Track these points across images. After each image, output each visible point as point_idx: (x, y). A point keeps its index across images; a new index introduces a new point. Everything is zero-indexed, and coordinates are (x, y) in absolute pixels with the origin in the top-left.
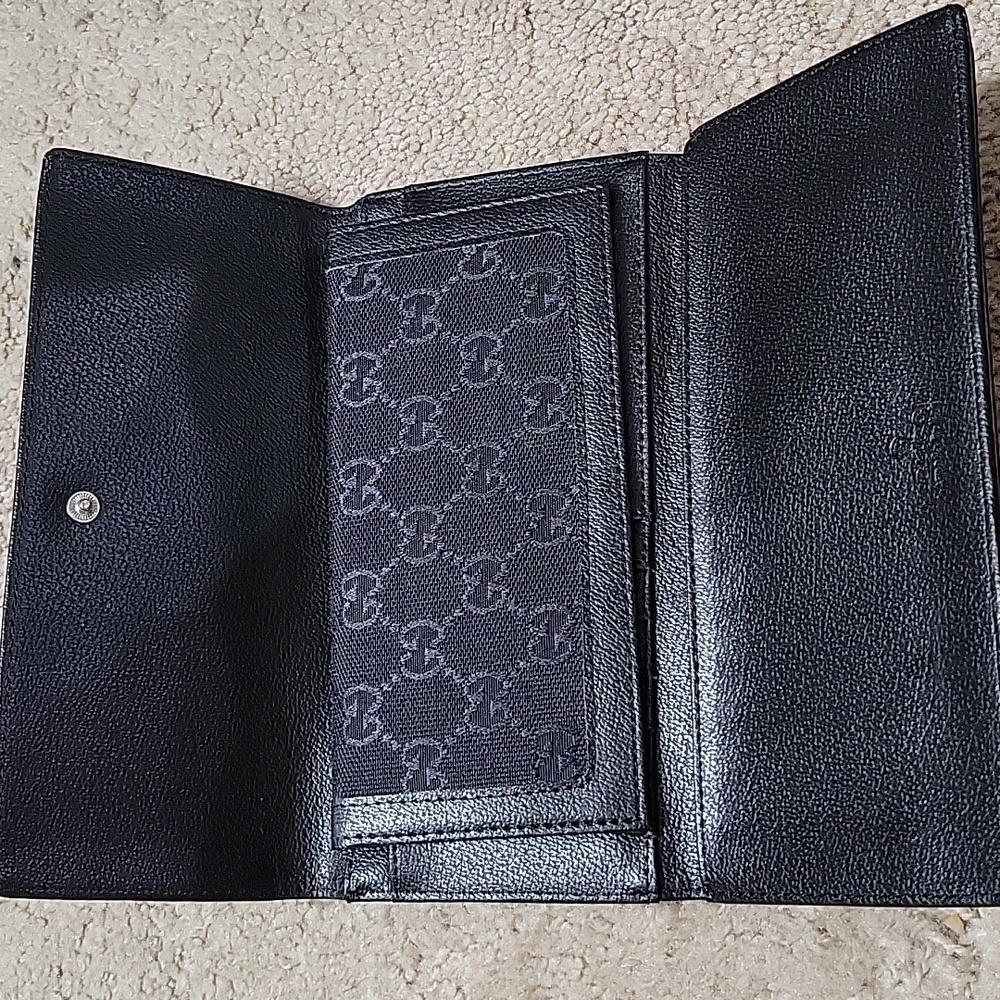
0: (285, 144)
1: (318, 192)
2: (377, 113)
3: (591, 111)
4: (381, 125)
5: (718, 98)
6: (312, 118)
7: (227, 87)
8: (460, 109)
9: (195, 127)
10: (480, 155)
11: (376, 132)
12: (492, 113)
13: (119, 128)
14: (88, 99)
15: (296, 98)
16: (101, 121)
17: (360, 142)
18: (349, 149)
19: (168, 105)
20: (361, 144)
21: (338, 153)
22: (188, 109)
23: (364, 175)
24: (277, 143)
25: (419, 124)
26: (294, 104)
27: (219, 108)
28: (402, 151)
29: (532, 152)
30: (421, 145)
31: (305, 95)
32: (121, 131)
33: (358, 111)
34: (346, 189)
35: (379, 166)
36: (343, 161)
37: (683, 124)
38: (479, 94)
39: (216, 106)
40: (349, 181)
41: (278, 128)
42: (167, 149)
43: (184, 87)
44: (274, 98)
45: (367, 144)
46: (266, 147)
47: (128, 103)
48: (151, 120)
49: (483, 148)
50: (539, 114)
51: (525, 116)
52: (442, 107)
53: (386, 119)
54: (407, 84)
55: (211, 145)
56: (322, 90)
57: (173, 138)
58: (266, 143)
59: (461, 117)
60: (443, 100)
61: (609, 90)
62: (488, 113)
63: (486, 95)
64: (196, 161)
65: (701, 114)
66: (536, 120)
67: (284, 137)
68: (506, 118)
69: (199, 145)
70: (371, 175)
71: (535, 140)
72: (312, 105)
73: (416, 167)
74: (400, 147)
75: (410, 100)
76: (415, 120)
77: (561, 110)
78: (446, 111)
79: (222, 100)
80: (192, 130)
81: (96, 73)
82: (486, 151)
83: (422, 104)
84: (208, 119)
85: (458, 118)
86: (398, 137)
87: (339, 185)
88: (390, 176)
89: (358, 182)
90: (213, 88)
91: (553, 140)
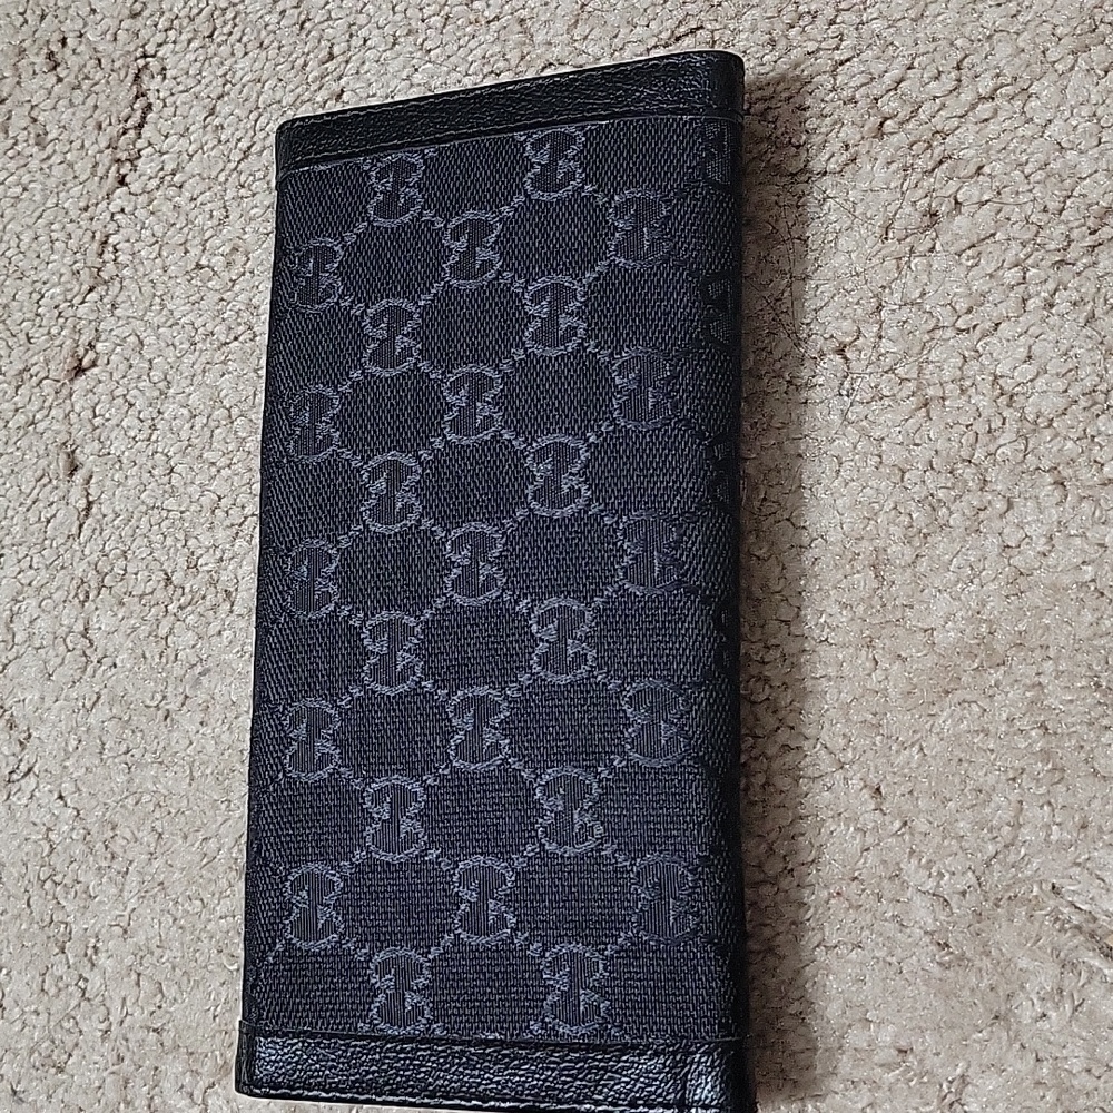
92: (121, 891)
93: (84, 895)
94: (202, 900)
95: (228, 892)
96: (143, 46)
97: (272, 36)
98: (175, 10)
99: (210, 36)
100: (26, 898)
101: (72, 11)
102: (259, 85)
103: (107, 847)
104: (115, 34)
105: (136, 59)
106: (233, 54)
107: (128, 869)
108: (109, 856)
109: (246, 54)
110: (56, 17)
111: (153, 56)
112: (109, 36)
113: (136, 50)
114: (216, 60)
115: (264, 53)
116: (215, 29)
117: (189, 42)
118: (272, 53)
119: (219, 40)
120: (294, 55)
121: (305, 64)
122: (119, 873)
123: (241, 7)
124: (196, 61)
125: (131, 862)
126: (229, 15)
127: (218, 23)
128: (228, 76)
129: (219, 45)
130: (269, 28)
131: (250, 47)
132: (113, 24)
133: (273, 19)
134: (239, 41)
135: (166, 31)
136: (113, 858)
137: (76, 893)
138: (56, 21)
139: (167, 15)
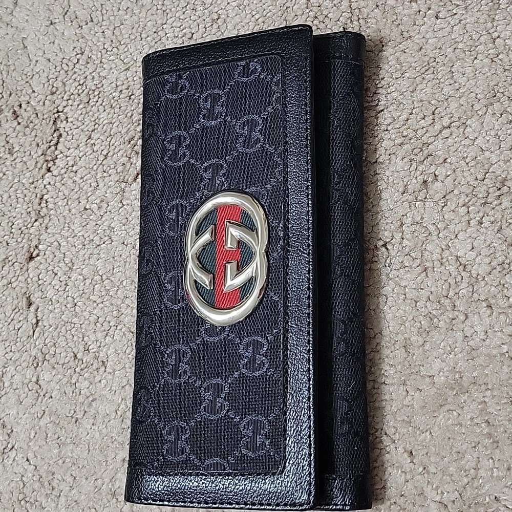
92: (57, 505)
93: (40, 507)
94: (95, 509)
95: (108, 505)
96: (57, 108)
97: (116, 102)
98: (72, 91)
99: (88, 102)
100: (13, 509)
101: (24, 92)
102: (111, 125)
103: (50, 484)
104: (44, 102)
105: (54, 114)
106: (98, 111)
107: (60, 494)
108: (51, 488)
109: (105, 110)
110: (17, 94)
111: (62, 112)
112: (41, 103)
113: (54, 109)
114: (91, 113)
115: (113, 111)
116: (90, 99)
117: (78, 105)
118: (117, 110)
119: (92, 104)
120: (127, 111)
121: (132, 115)
122: (56, 496)
123: (102, 89)
124: (81, 114)
125: (61, 491)
126: (96, 93)
127: (91, 96)
128: (96, 121)
129: (92, 107)
130: (115, 99)
131: (106, 107)
132: (43, 97)
133: (116, 94)
134: (101, 105)
135: (67, 100)
136: (53, 489)
137: (36, 506)
138: (17, 97)
139: (68, 93)
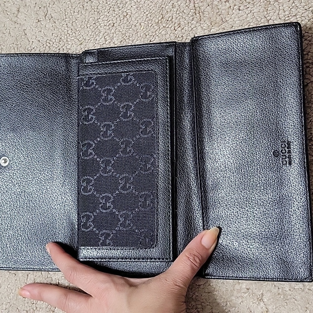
0: (69, 25)
1: (82, 40)
2: (99, 14)
3: (168, 11)
4: (100, 17)
5: (209, 5)
6: (78, 16)
7: (49, 6)
8: (126, 12)
9: (40, 20)
10: (133, 26)
11: (99, 20)
12: (136, 13)
13: (14, 21)
14: (3, 12)
15: (72, 9)
16: (8, 19)
17: (94, 24)
18: (91, 26)
19: (30, 13)
20: (95, 25)
21: (87, 27)
22: (36, 15)
23: (96, 34)
24: (67, 24)
25: (113, 17)
26: (71, 12)
27: (47, 14)
28: (108, 26)
29: (150, 25)
30: (114, 24)
31: (75, 8)
32: (15, 22)
33: (93, 13)
34: (91, 39)
35: (101, 31)
36: (89, 30)
37: (198, 15)
38: (132, 6)
39: (46, 13)
40: (92, 36)
41: (67, 20)
42: (31, 28)
43: (35, 7)
44: (65, 10)
45: (96, 24)
46: (63, 26)
47: (17, 13)
48: (25, 18)
49: (134, 24)
50: (151, 12)
51: (147, 13)
52: (120, 11)
53: (102, 15)
54: (108, 4)
55: (46, 26)
56: (81, 7)
57: (33, 24)
58: (63, 25)
59: (126, 14)
60: (120, 9)
61: (173, 4)
62: (135, 13)
63: (134, 7)
64: (41, 31)
65: (204, 11)
66: (151, 15)
67: (69, 22)
68: (141, 14)
69: (42, 26)
70: (98, 34)
71: (151, 21)
72: (77, 12)
73: (113, 31)
74: (107, 25)
75: (109, 9)
76: (111, 16)
77: (159, 11)
78: (121, 13)
79: (48, 11)
80: (39, 21)
81: (5, 3)
82: (135, 25)
83: (113, 10)
84: (44, 17)
85: (125, 15)
86: (106, 22)
87: (88, 38)
88: (105, 34)
89: (95, 37)
90: (44, 7)
91: (157, 21)
